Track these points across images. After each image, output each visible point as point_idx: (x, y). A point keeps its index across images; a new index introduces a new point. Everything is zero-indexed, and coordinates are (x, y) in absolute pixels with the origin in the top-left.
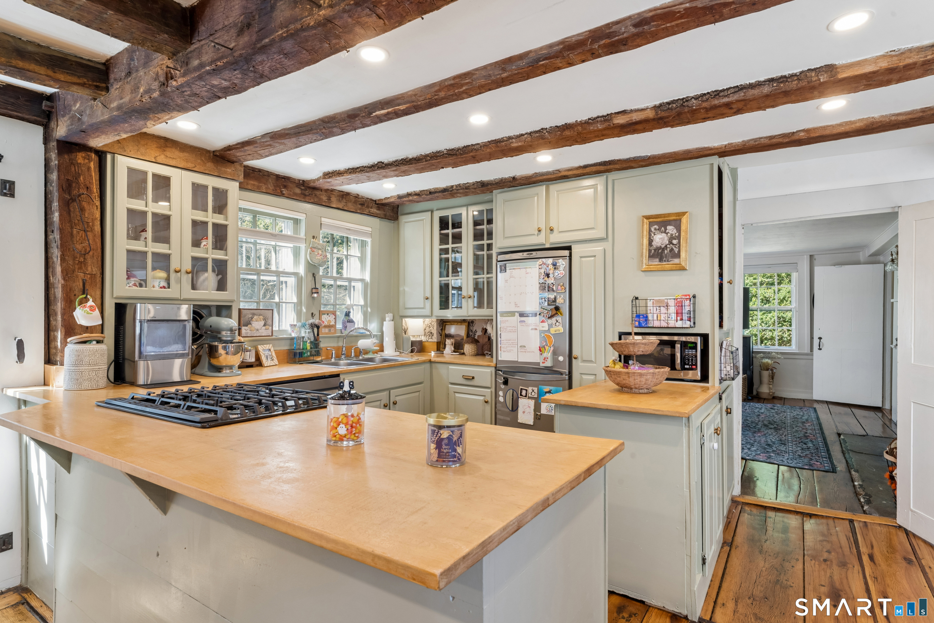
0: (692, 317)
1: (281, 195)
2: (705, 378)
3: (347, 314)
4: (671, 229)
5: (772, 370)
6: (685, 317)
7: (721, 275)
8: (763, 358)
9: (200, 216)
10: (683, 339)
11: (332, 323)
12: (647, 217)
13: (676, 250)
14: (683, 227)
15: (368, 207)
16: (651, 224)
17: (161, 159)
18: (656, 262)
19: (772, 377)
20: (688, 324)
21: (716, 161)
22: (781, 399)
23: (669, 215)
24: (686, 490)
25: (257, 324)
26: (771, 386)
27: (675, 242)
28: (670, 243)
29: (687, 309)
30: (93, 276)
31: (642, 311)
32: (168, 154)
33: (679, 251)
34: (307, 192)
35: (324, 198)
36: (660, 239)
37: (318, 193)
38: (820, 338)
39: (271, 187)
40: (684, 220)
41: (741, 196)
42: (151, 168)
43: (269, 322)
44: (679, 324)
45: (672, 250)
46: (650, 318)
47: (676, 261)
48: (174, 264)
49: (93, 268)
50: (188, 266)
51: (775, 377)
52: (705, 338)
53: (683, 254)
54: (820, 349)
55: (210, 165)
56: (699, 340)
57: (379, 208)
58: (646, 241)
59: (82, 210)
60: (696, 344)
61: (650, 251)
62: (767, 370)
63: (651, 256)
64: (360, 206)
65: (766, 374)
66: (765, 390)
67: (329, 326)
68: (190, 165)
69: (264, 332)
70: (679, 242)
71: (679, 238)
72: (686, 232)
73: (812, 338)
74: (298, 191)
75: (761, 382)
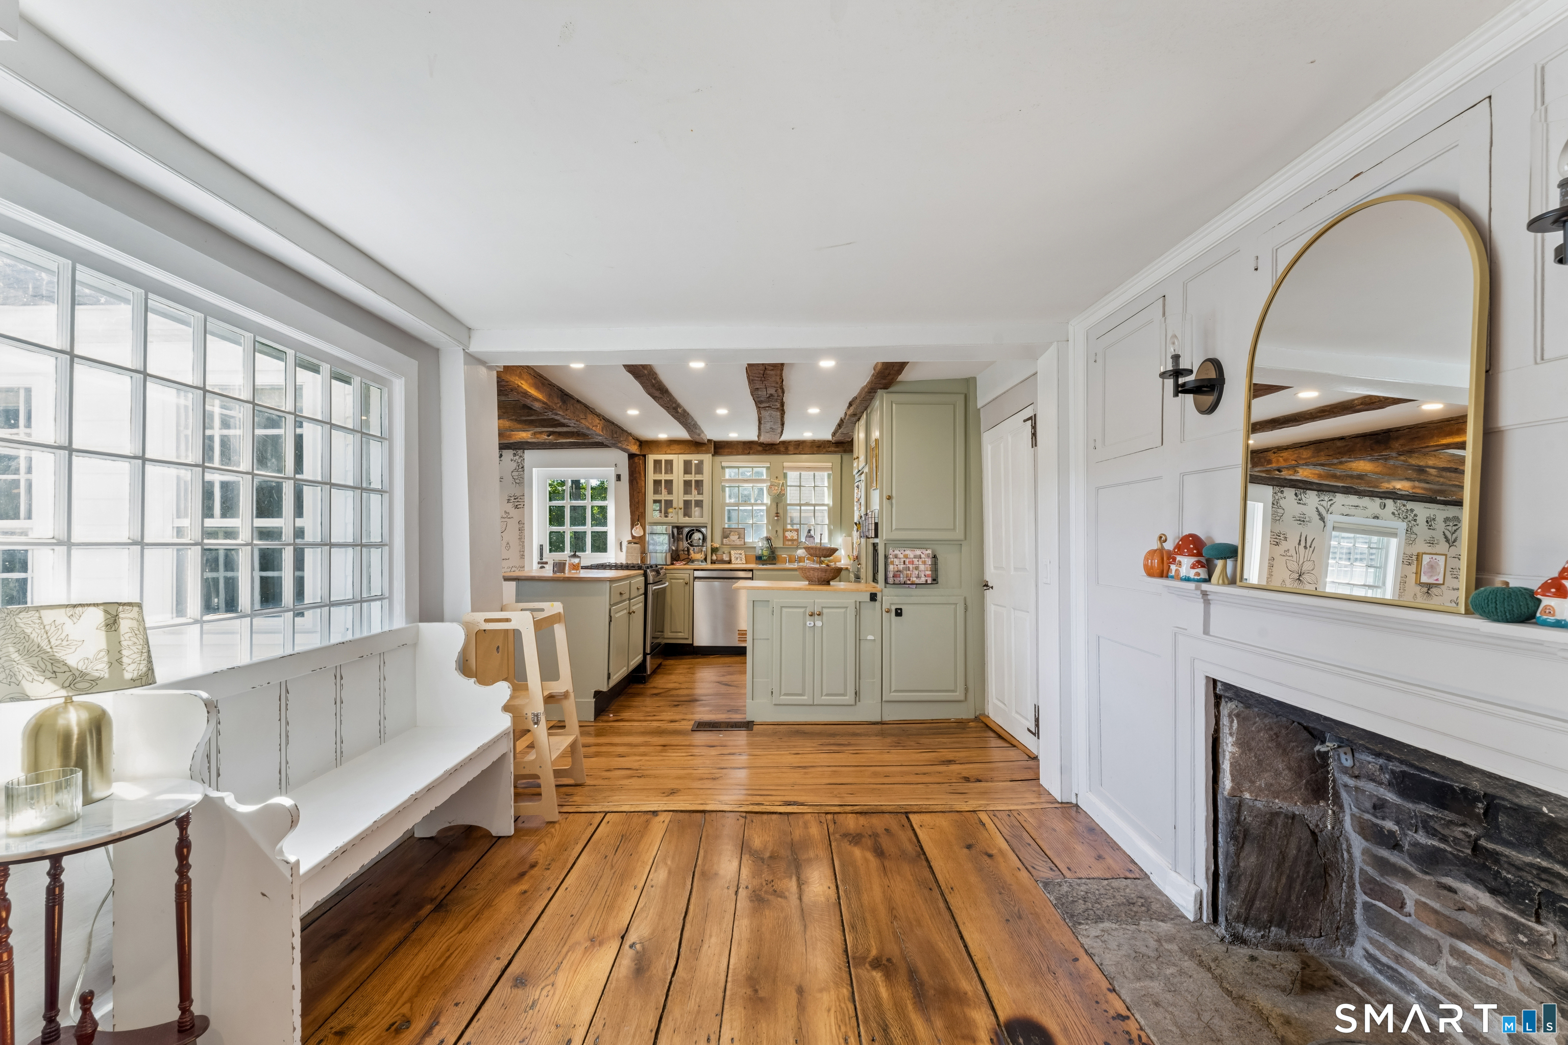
1: (749, 454)
3: (809, 531)
9: (688, 477)
11: (795, 537)
15: (824, 447)
17: (669, 451)
25: (734, 538)
30: (642, 513)
32: (672, 448)
34: (767, 448)
35: (782, 449)
37: (776, 447)
39: (740, 450)
42: (663, 457)
43: (742, 536)
48: (675, 505)
49: (641, 510)
50: (681, 505)
55: (693, 448)
57: (837, 447)
59: (637, 483)
64: (816, 449)
67: (792, 540)
68: (682, 451)
69: (738, 542)
74: (760, 449)
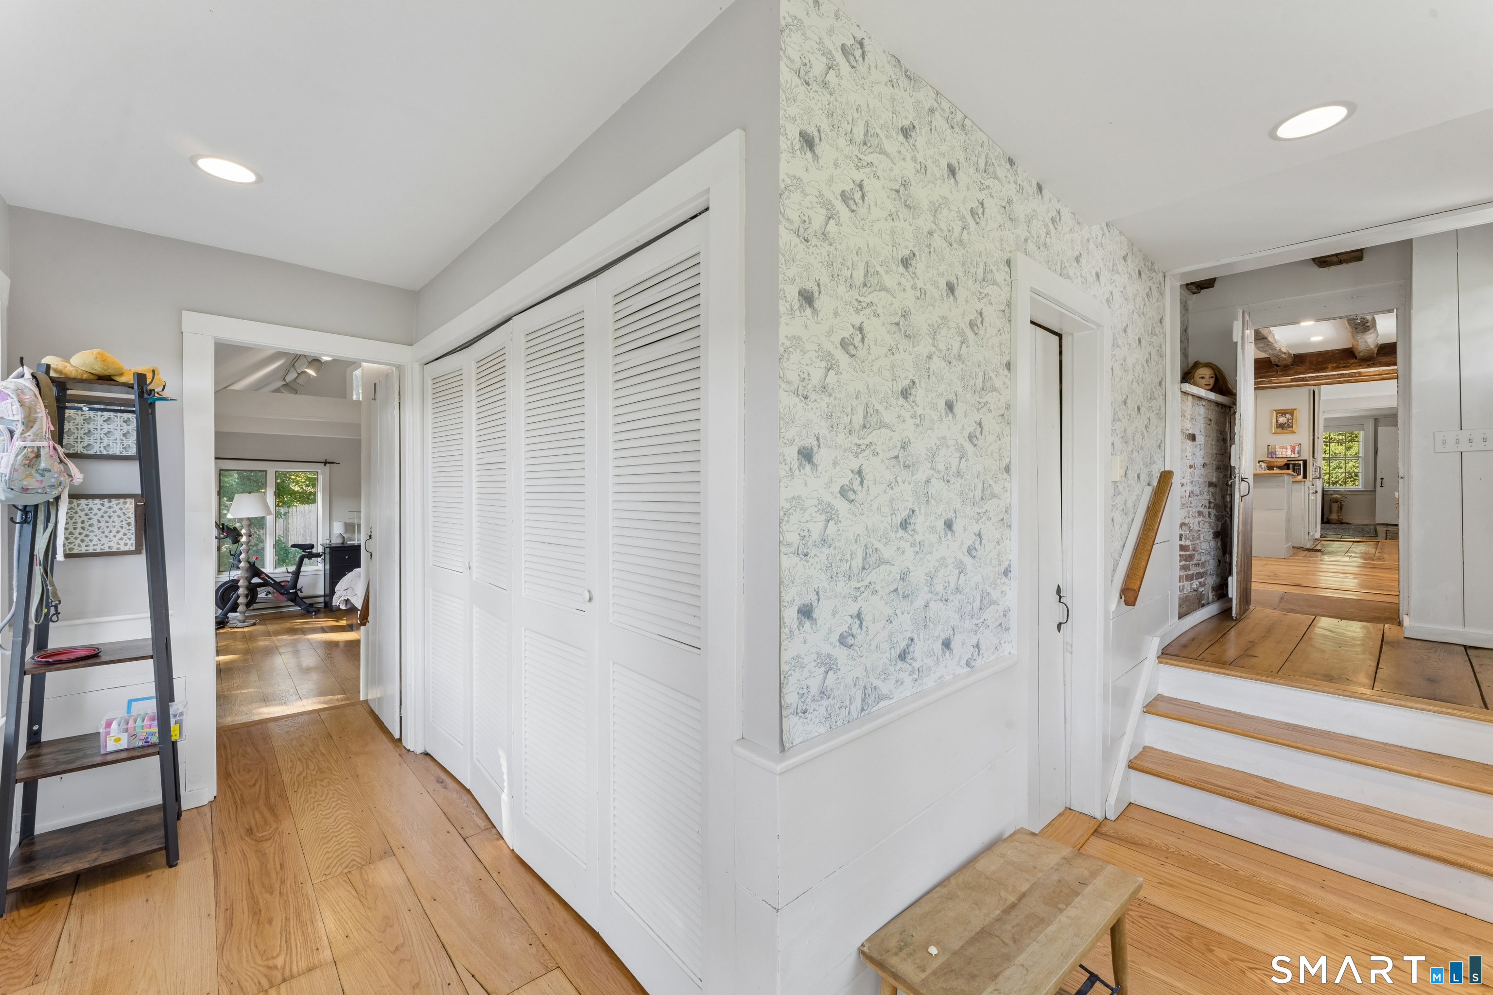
0: (1299, 453)
2: (1305, 477)
4: (1288, 416)
5: (1341, 503)
6: (1296, 452)
7: (1314, 435)
8: (1332, 495)
10: (1293, 462)
12: (1275, 411)
13: (1291, 425)
14: (1294, 415)
16: (1277, 414)
18: (1280, 430)
19: (1341, 508)
20: (1297, 455)
21: (1312, 388)
22: (1348, 524)
23: (1287, 410)
24: (1303, 506)
26: (1340, 514)
27: (1290, 421)
28: (1288, 421)
29: (1297, 449)
31: (1273, 450)
33: (1292, 425)
36: (1282, 420)
38: (1382, 479)
40: (1295, 412)
41: (1322, 398)
44: (1293, 456)
45: (1288, 424)
46: (1277, 453)
47: (1291, 429)
51: (1343, 508)
52: (1305, 462)
53: (1294, 426)
54: (1382, 486)
56: (1301, 462)
58: (1274, 421)
60: (1300, 464)
61: (1277, 425)
62: (1337, 502)
63: (1277, 427)
65: (1335, 506)
66: (1334, 516)
70: (1293, 421)
71: (1292, 419)
72: (1296, 417)
73: (1375, 479)
75: (1331, 512)
